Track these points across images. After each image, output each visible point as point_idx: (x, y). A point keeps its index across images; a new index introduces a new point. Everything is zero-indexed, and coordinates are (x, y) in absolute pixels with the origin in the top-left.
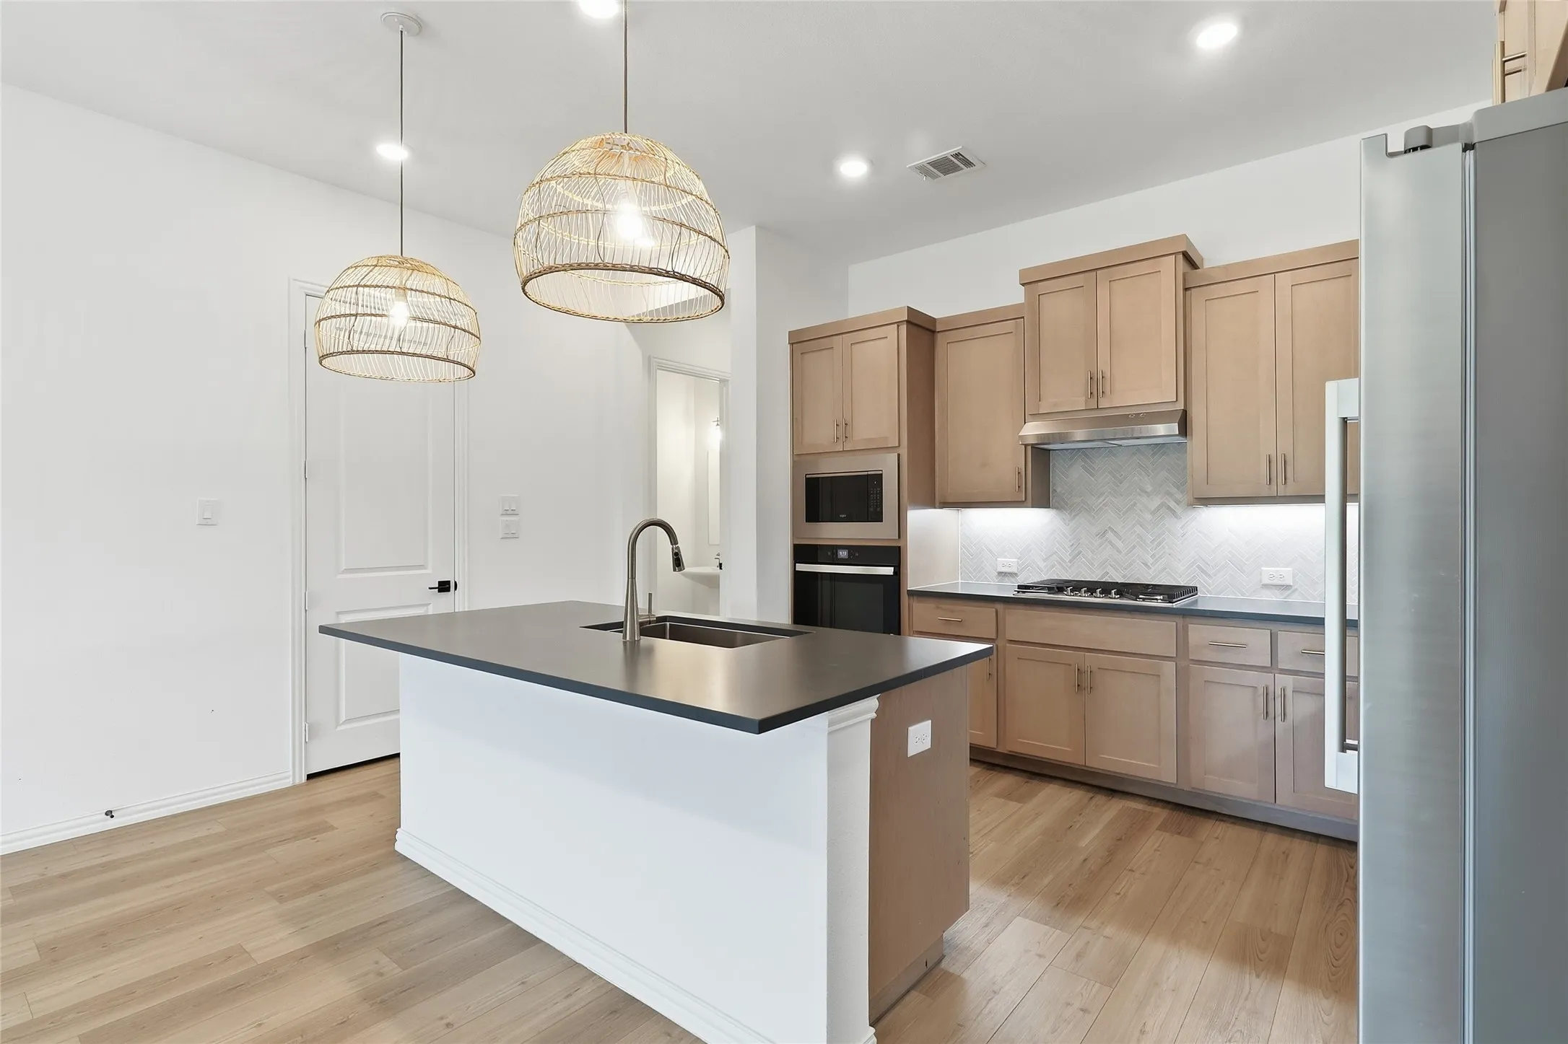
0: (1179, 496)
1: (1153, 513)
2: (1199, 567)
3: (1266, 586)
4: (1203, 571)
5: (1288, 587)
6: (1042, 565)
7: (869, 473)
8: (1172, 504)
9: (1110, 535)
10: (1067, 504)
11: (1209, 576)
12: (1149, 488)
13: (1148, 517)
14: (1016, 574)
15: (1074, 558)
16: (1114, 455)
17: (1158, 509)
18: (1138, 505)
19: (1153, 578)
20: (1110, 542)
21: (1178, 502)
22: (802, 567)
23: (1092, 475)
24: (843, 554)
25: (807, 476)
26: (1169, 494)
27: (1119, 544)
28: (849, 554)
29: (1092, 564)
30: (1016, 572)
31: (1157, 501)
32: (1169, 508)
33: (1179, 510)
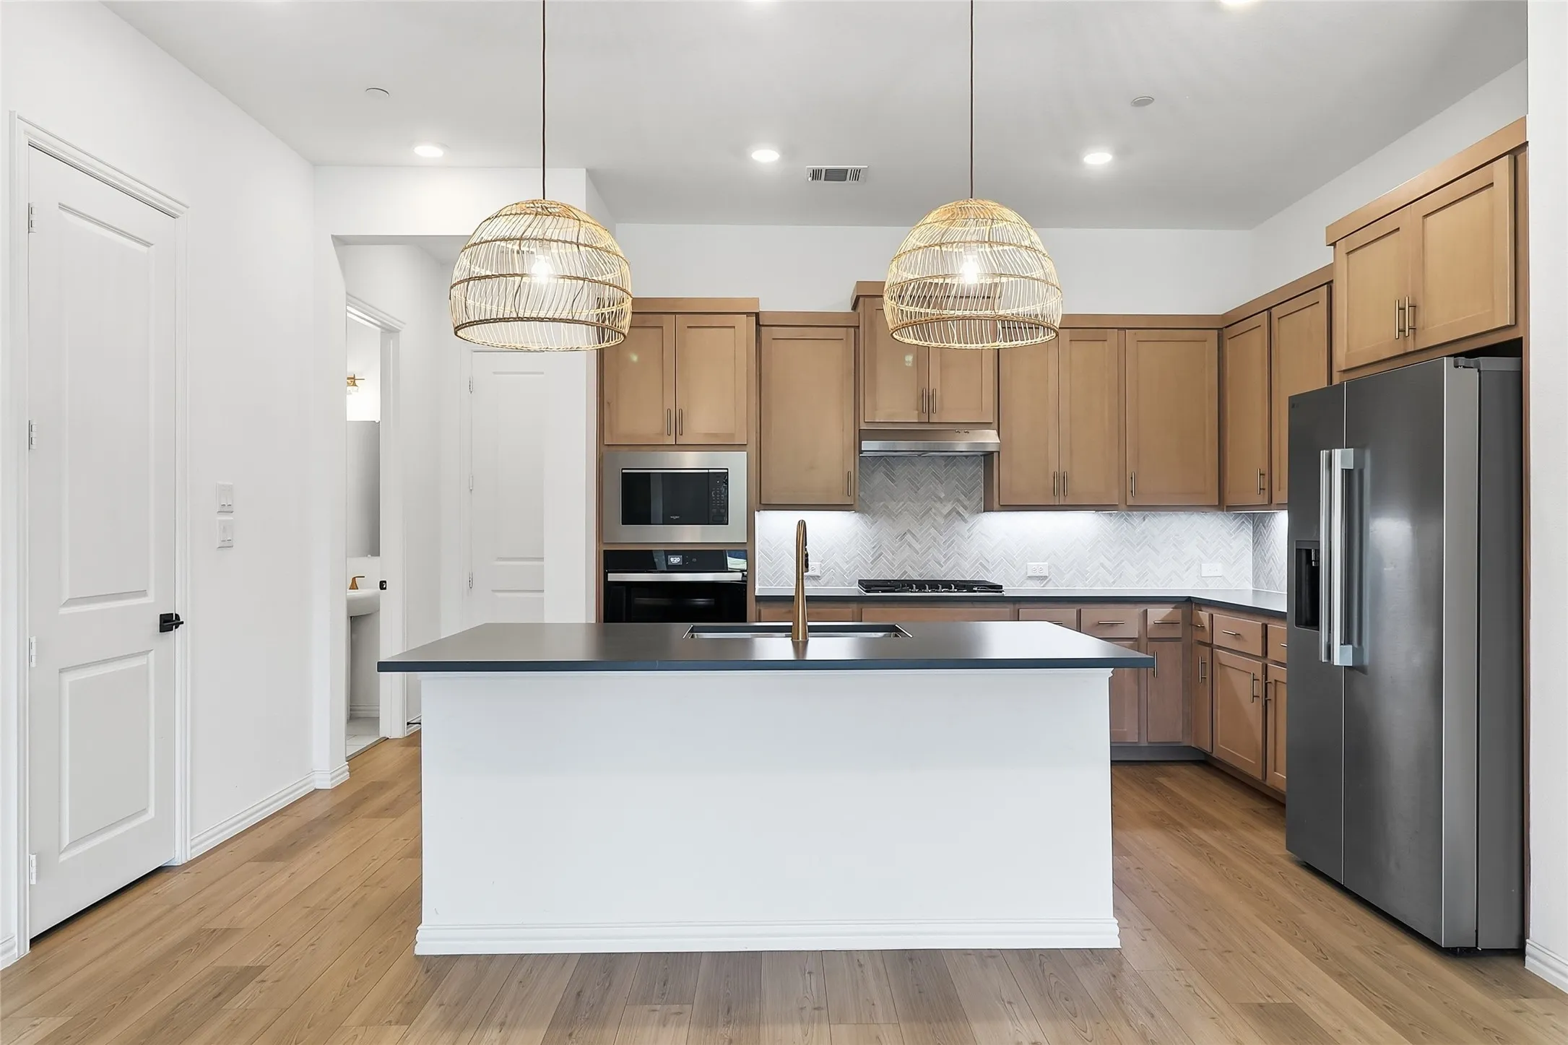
0: (966, 503)
1: (946, 517)
2: (981, 564)
3: (1030, 577)
4: (985, 567)
5: (1046, 577)
6: (845, 567)
7: (710, 471)
8: (961, 510)
9: (908, 536)
10: (869, 508)
11: (987, 570)
12: (942, 495)
13: (941, 520)
14: (818, 577)
15: (875, 560)
16: (914, 465)
17: (949, 513)
18: (933, 509)
19: (945, 576)
20: (910, 545)
21: (965, 508)
22: (613, 577)
23: (893, 481)
24: (675, 560)
25: (623, 471)
26: (958, 500)
27: (917, 546)
28: (684, 560)
29: (892, 564)
30: (819, 575)
31: (949, 507)
32: (958, 513)
33: (966, 515)
